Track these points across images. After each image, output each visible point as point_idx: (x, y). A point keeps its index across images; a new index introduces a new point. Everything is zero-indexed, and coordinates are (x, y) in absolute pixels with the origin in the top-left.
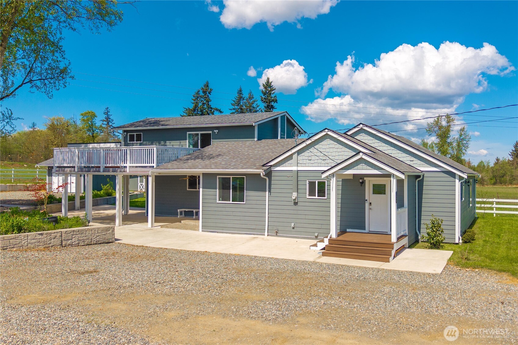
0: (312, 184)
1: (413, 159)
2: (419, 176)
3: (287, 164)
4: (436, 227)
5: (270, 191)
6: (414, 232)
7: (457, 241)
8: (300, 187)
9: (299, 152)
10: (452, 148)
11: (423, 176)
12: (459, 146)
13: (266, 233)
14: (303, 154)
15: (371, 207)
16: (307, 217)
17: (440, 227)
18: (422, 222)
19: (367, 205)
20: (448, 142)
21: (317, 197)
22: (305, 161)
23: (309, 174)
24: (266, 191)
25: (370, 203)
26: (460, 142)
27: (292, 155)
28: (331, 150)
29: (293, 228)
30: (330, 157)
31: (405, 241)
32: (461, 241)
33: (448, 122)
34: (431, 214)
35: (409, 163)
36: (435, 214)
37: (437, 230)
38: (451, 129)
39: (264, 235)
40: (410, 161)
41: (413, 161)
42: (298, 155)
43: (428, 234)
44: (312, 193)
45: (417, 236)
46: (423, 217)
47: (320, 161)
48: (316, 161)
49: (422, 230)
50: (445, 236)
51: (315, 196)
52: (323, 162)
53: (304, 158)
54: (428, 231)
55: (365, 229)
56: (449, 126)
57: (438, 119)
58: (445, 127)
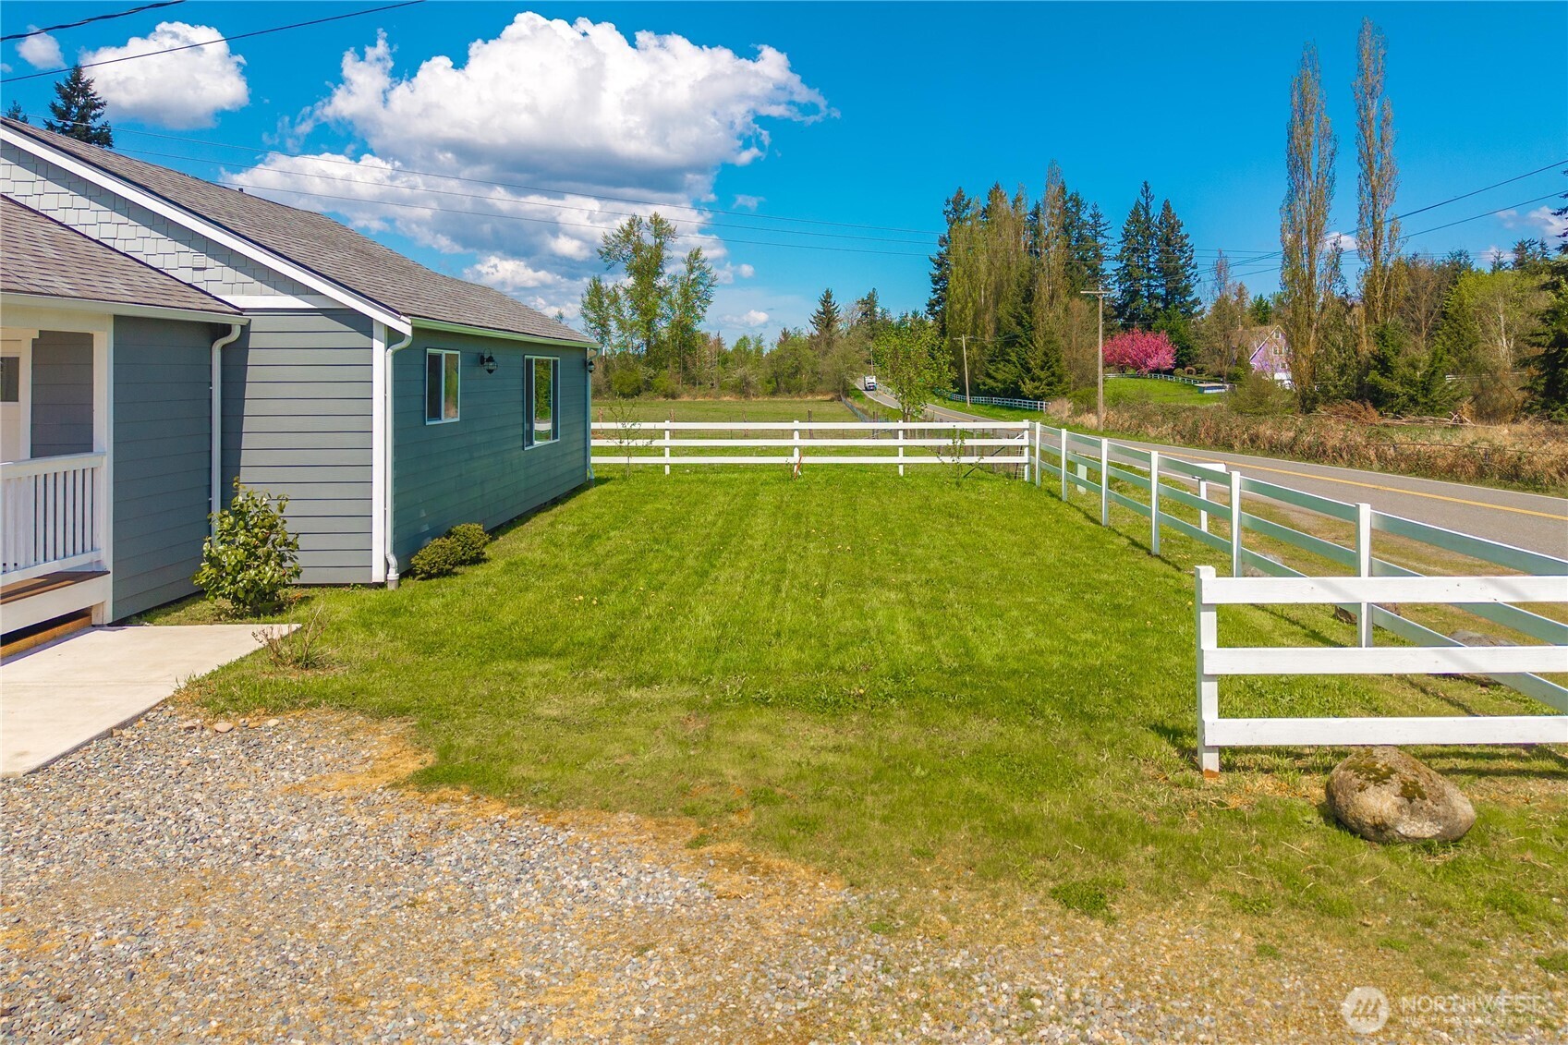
1: (203, 260)
2: (226, 329)
7: (378, 576)
10: (670, 303)
11: (245, 330)
12: (685, 295)
20: (660, 288)
26: (691, 286)
32: (393, 575)
33: (658, 235)
35: (186, 276)
38: (666, 253)
40: (194, 269)
41: (205, 269)
56: (660, 246)
57: (630, 225)
58: (651, 248)
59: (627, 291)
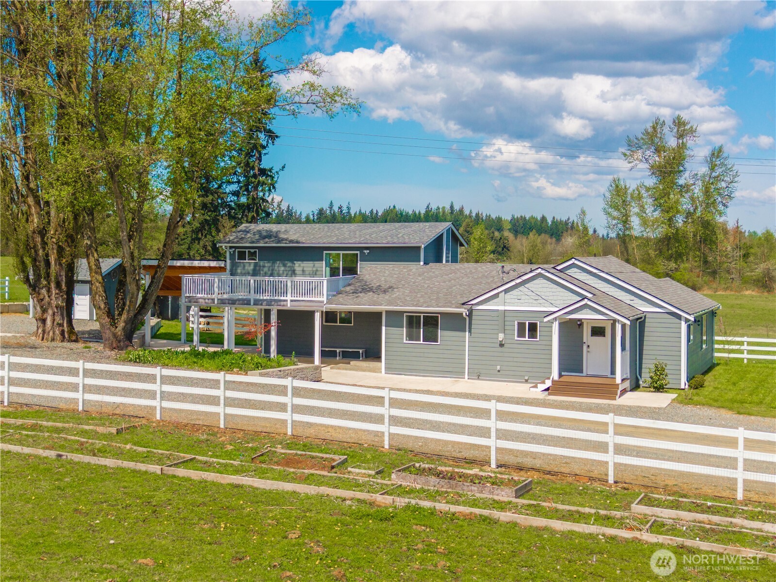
0: (521, 326)
2: (641, 318)
3: (491, 302)
4: (660, 371)
5: (470, 331)
6: (635, 377)
7: (683, 387)
8: (506, 328)
9: (506, 291)
11: (645, 318)
13: (466, 377)
14: (510, 293)
15: (588, 350)
16: (515, 360)
17: (664, 371)
18: (644, 366)
19: (585, 347)
20: (681, 186)
21: (527, 339)
22: (513, 301)
23: (519, 314)
24: (465, 331)
25: (588, 346)
26: (712, 183)
27: (498, 293)
28: (545, 290)
29: (499, 371)
30: (543, 297)
31: (627, 384)
32: (687, 387)
33: (680, 136)
34: (654, 357)
35: (628, 302)
36: (659, 357)
37: (661, 374)
38: (688, 153)
39: (464, 378)
41: (633, 300)
42: (505, 293)
43: (651, 378)
44: (521, 334)
45: (637, 380)
46: (644, 361)
47: (531, 301)
48: (526, 301)
49: (643, 375)
50: (670, 380)
51: (525, 337)
52: (534, 302)
53: (512, 297)
54: (651, 374)
55: (582, 373)
56: (682, 147)
57: (654, 128)
58: (674, 149)
59: (648, 189)
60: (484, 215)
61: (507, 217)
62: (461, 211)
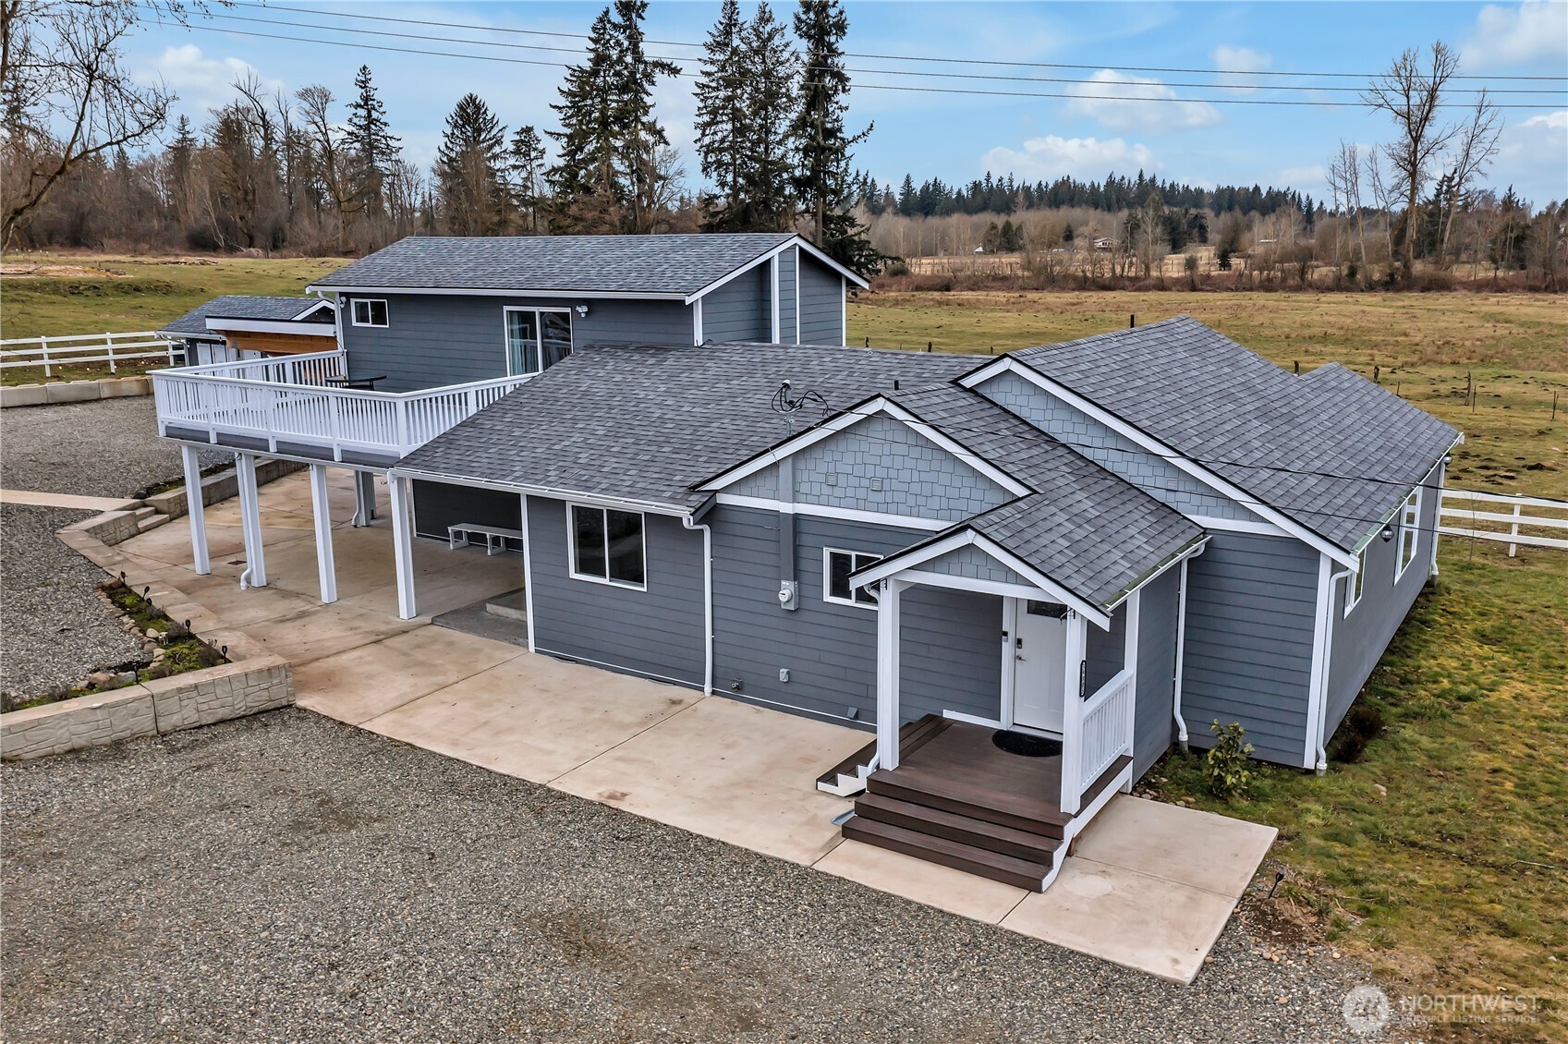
1: (1175, 484)
5: (714, 565)
7: (1309, 763)
8: (801, 565)
9: (798, 460)
13: (708, 688)
14: (810, 465)
15: (1019, 652)
19: (1007, 648)
22: (816, 489)
23: (832, 530)
24: (703, 563)
25: (1019, 642)
28: (898, 462)
29: (785, 683)
30: (894, 483)
32: (1323, 765)
35: (1161, 496)
39: (702, 690)
40: (1168, 490)
41: (1176, 491)
42: (796, 467)
45: (1176, 730)
47: (863, 493)
48: (850, 492)
52: (872, 496)
53: (814, 477)
55: (998, 718)
60: (1181, 186)
61: (1209, 187)
62: (1153, 180)
